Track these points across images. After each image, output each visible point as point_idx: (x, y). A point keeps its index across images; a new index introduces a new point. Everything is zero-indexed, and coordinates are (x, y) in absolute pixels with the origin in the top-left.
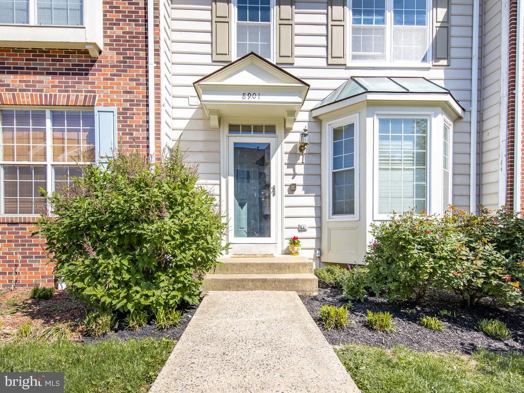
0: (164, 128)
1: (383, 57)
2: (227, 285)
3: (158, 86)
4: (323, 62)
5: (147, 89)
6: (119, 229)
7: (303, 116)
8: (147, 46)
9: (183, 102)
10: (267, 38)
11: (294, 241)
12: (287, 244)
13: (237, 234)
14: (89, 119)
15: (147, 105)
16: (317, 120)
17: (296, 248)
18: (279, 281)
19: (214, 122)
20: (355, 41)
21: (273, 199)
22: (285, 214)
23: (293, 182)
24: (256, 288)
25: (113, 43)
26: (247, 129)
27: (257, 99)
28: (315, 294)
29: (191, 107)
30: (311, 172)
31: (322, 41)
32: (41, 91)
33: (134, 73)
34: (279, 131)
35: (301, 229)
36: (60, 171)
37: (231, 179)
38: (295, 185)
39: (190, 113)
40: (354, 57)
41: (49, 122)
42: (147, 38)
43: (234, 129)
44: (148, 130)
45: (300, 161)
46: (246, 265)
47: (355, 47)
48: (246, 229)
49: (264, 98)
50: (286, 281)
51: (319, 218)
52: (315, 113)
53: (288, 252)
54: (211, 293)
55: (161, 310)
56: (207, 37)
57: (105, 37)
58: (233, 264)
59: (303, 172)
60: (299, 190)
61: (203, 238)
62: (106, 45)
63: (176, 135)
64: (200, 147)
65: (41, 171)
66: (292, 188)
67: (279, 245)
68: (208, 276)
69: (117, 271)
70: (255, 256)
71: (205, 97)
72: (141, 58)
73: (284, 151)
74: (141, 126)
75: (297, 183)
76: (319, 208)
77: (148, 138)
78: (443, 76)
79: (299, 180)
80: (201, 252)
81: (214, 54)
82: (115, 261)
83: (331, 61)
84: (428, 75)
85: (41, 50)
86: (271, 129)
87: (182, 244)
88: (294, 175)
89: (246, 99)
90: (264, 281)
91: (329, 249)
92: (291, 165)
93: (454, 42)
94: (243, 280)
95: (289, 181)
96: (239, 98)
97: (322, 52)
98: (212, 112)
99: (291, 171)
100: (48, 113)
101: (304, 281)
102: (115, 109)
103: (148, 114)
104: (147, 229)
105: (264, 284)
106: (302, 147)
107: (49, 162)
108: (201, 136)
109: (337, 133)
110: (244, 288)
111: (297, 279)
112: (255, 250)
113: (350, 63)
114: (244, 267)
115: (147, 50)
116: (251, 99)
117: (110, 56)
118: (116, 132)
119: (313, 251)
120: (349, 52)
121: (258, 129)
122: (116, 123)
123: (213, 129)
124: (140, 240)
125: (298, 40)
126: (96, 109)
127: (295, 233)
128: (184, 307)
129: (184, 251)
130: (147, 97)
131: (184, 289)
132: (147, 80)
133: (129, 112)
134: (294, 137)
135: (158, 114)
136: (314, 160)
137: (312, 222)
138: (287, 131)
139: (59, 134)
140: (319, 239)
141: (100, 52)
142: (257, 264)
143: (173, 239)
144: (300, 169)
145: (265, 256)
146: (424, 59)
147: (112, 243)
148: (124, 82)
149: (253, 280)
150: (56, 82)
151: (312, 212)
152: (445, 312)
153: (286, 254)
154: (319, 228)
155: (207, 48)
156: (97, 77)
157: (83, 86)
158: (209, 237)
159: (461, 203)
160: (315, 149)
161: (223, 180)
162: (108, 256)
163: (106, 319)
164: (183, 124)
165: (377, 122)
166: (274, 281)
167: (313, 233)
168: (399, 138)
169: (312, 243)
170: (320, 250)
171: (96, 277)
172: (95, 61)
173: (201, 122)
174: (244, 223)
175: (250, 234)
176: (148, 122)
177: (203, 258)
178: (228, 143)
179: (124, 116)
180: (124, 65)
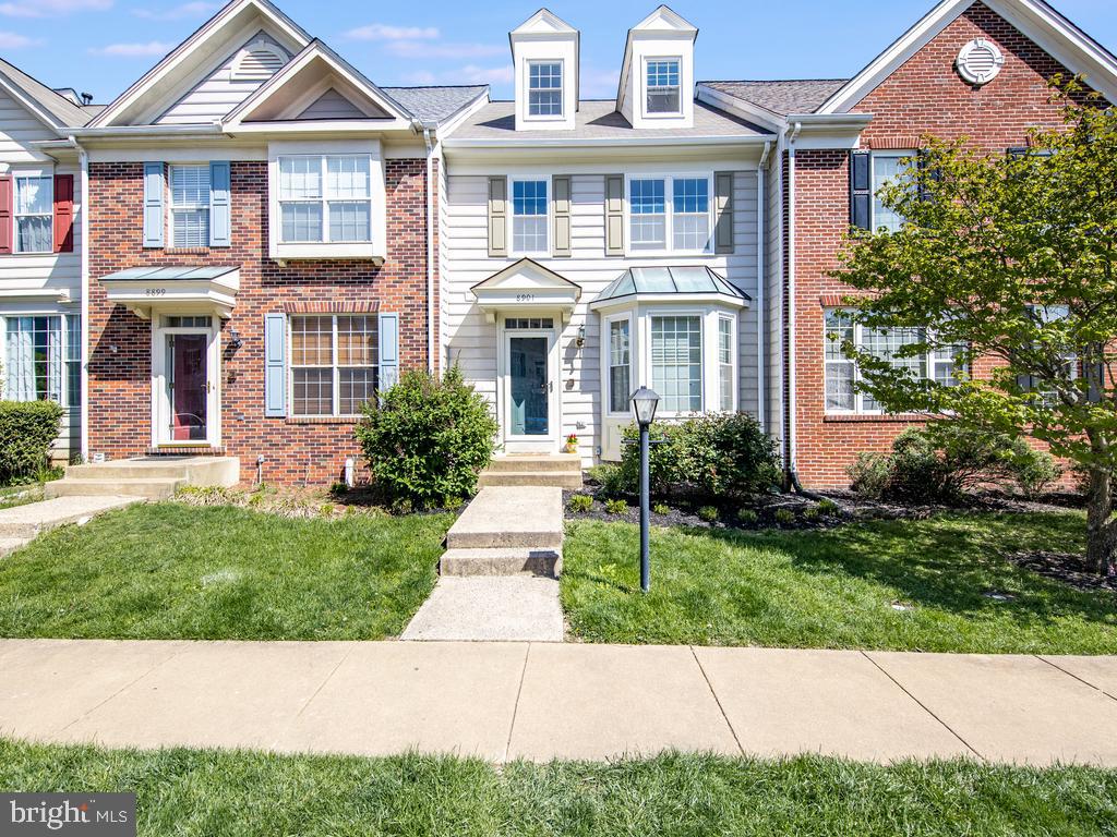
0: (442, 328)
1: (663, 246)
2: (500, 481)
3: (436, 290)
4: (601, 254)
5: (427, 294)
6: (419, 436)
7: (581, 309)
8: (427, 254)
9: (460, 299)
10: (543, 230)
11: (572, 439)
12: (564, 442)
13: (514, 432)
14: (373, 322)
15: (427, 310)
16: (596, 313)
17: (573, 446)
18: (546, 477)
19: (490, 318)
20: (635, 230)
21: (550, 395)
22: (564, 411)
23: (571, 377)
24: (526, 484)
25: (396, 252)
26: (524, 324)
27: (531, 300)
28: (580, 489)
29: (467, 302)
30: (590, 366)
31: (600, 232)
32: (330, 299)
33: (414, 279)
34: (557, 325)
35: (580, 426)
36: (345, 373)
37: (508, 379)
38: (573, 381)
39: (466, 309)
40: (634, 247)
41: (335, 327)
42: (426, 246)
43: (510, 324)
44: (427, 333)
45: (578, 356)
46: (519, 463)
47: (635, 236)
48: (523, 426)
49: (536, 300)
50: (553, 477)
51: (598, 414)
52: (593, 306)
53: (566, 451)
54: (486, 488)
55: (448, 496)
56: (484, 232)
57: (388, 246)
58: (506, 463)
59: (580, 367)
60: (577, 386)
61: (479, 441)
62: (389, 254)
63: (453, 331)
64: (477, 343)
65: (328, 373)
66: (570, 384)
67: (557, 443)
68: (483, 473)
69: (417, 467)
70: (531, 454)
71: (481, 301)
72: (421, 265)
73: (562, 345)
74: (421, 330)
75: (575, 378)
76: (597, 404)
77: (427, 341)
78: (725, 264)
79: (577, 375)
80: (477, 452)
81: (490, 249)
82: (416, 459)
83: (609, 252)
84: (710, 263)
85: (330, 262)
86: (548, 324)
87: (463, 446)
88: (572, 370)
89: (521, 301)
90: (534, 477)
91: (608, 447)
92: (569, 359)
93: (738, 228)
94: (514, 477)
95: (567, 376)
96: (514, 300)
97: (600, 243)
98: (488, 311)
99: (569, 366)
100: (335, 320)
101: (569, 477)
102: (397, 314)
103: (427, 318)
104: (438, 436)
105: (533, 480)
106: (580, 342)
107: (336, 364)
108: (477, 332)
109: (615, 325)
110: (515, 484)
111: (563, 476)
112: (532, 447)
113: (628, 252)
114: (517, 465)
115: (426, 258)
116: (525, 301)
117: (393, 265)
118: (398, 335)
119: (591, 449)
120: (628, 241)
121: (536, 324)
122: (398, 328)
123: (490, 324)
124: (434, 443)
125: (575, 232)
126: (380, 314)
127: (573, 430)
128: (466, 497)
129: (464, 452)
130: (427, 302)
131: (466, 481)
132: (427, 286)
133: (409, 317)
134: (572, 332)
135: (437, 318)
136: (593, 354)
137: (589, 419)
138: (565, 325)
139: (344, 339)
140: (598, 436)
141: (384, 261)
142: (529, 463)
143: (456, 442)
144: (577, 363)
145: (540, 454)
146: (707, 247)
147: (414, 447)
148: (405, 288)
149: (523, 477)
150: (344, 289)
151: (589, 408)
152: (684, 503)
153: (564, 452)
154: (598, 425)
155: (483, 243)
156: (380, 285)
157: (368, 293)
158: (483, 441)
159: (749, 397)
160: (593, 343)
161: (500, 380)
162: (411, 456)
163: (408, 503)
164: (460, 320)
165: (649, 322)
166: (542, 477)
167: (590, 430)
168: (672, 336)
169: (590, 441)
170: (600, 447)
171: (401, 471)
172: (379, 270)
173: (477, 318)
174: (522, 419)
175: (528, 432)
176: (427, 325)
177: (478, 456)
178: (504, 337)
179: (405, 321)
180: (406, 272)
